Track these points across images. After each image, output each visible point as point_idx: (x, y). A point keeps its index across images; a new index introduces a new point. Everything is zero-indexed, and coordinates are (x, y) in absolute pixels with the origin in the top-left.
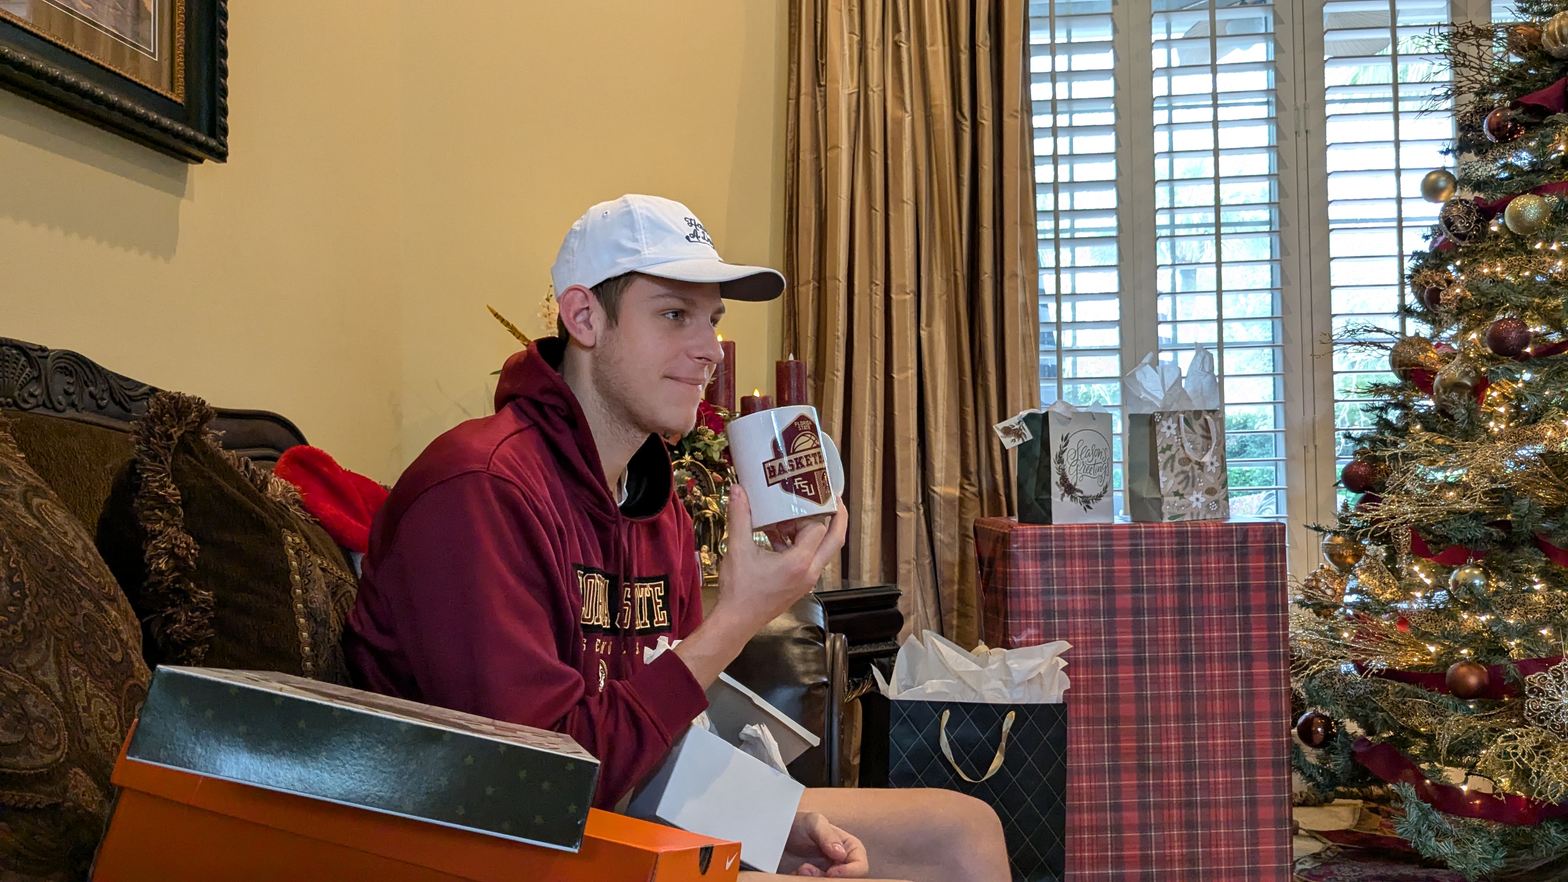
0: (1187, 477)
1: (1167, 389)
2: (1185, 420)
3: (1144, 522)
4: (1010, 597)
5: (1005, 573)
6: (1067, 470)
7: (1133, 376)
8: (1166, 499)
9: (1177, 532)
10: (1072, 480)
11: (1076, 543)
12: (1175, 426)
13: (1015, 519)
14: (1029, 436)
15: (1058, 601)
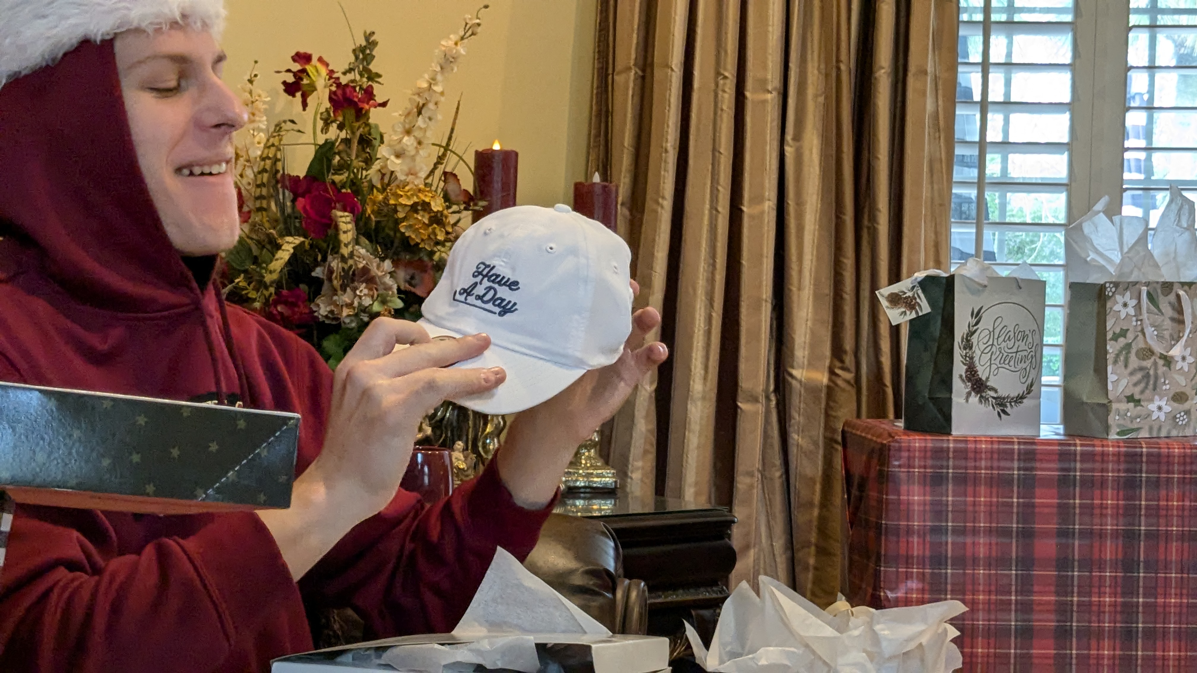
0: (1147, 376)
1: (1126, 250)
2: (1151, 297)
3: (1081, 436)
4: (886, 535)
5: (880, 501)
6: (976, 359)
7: (1080, 228)
8: (1115, 406)
9: (1127, 455)
10: (982, 373)
11: (983, 464)
12: (1134, 302)
13: (901, 424)
14: (925, 308)
15: (953, 543)
